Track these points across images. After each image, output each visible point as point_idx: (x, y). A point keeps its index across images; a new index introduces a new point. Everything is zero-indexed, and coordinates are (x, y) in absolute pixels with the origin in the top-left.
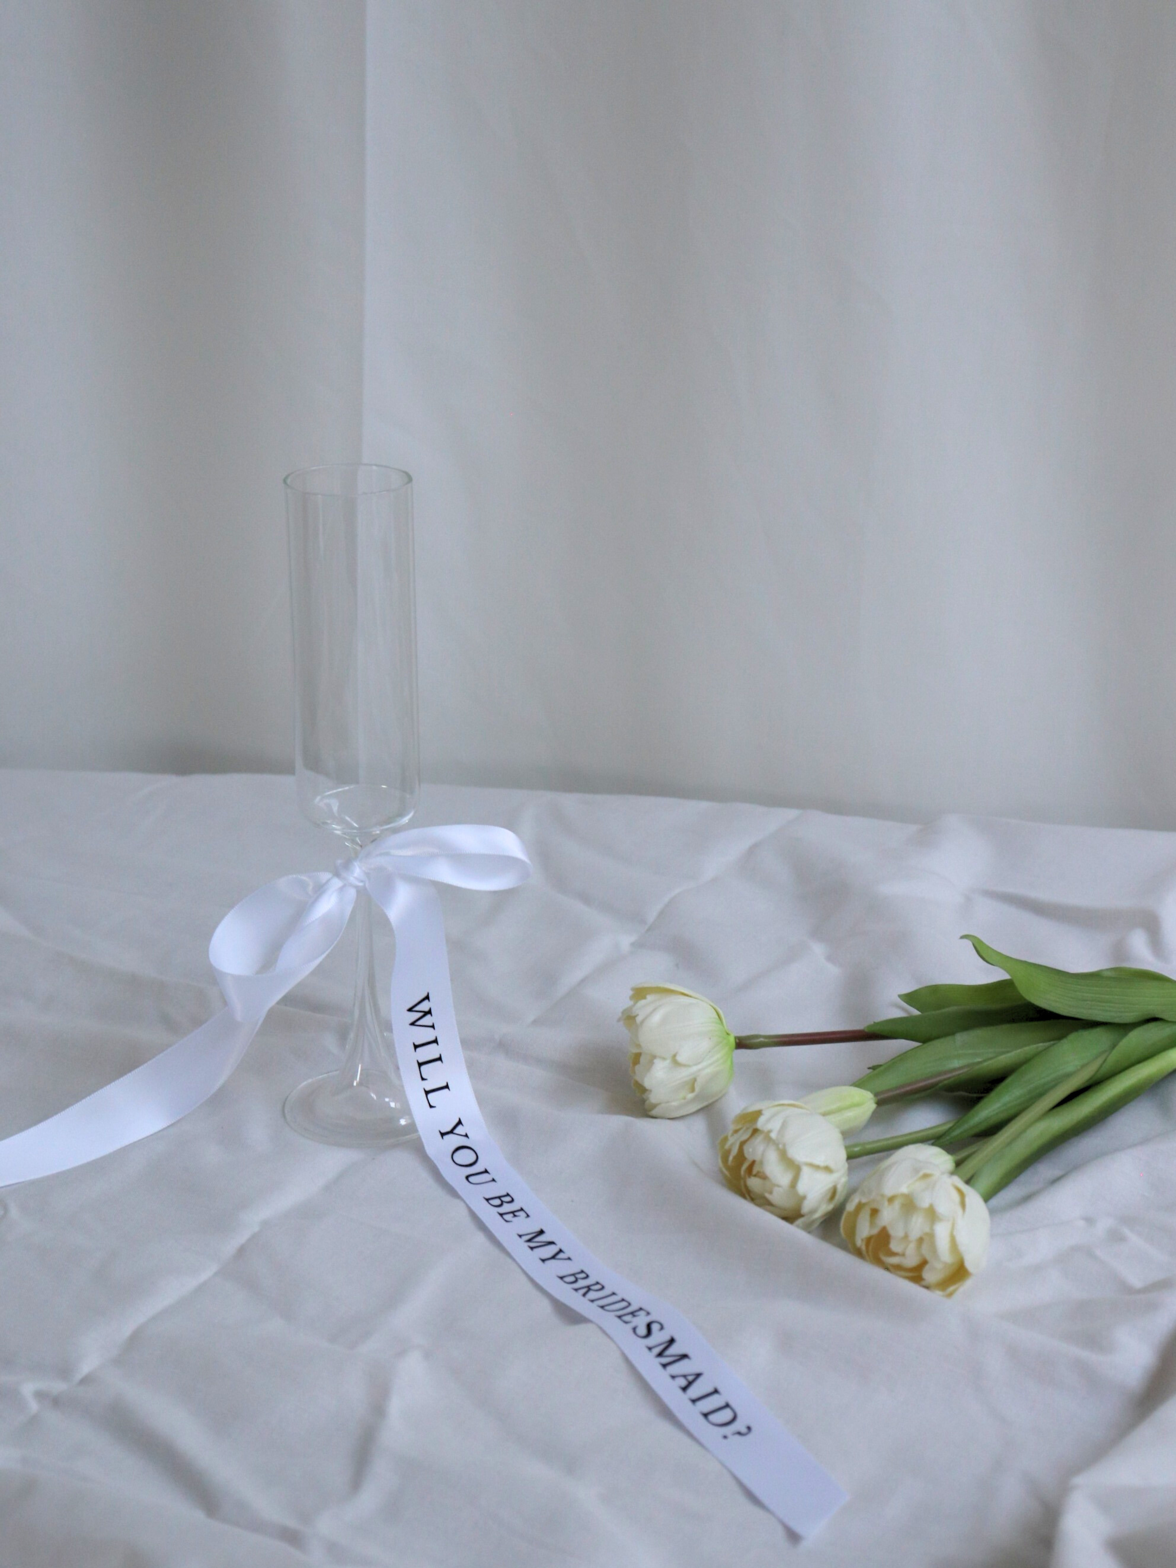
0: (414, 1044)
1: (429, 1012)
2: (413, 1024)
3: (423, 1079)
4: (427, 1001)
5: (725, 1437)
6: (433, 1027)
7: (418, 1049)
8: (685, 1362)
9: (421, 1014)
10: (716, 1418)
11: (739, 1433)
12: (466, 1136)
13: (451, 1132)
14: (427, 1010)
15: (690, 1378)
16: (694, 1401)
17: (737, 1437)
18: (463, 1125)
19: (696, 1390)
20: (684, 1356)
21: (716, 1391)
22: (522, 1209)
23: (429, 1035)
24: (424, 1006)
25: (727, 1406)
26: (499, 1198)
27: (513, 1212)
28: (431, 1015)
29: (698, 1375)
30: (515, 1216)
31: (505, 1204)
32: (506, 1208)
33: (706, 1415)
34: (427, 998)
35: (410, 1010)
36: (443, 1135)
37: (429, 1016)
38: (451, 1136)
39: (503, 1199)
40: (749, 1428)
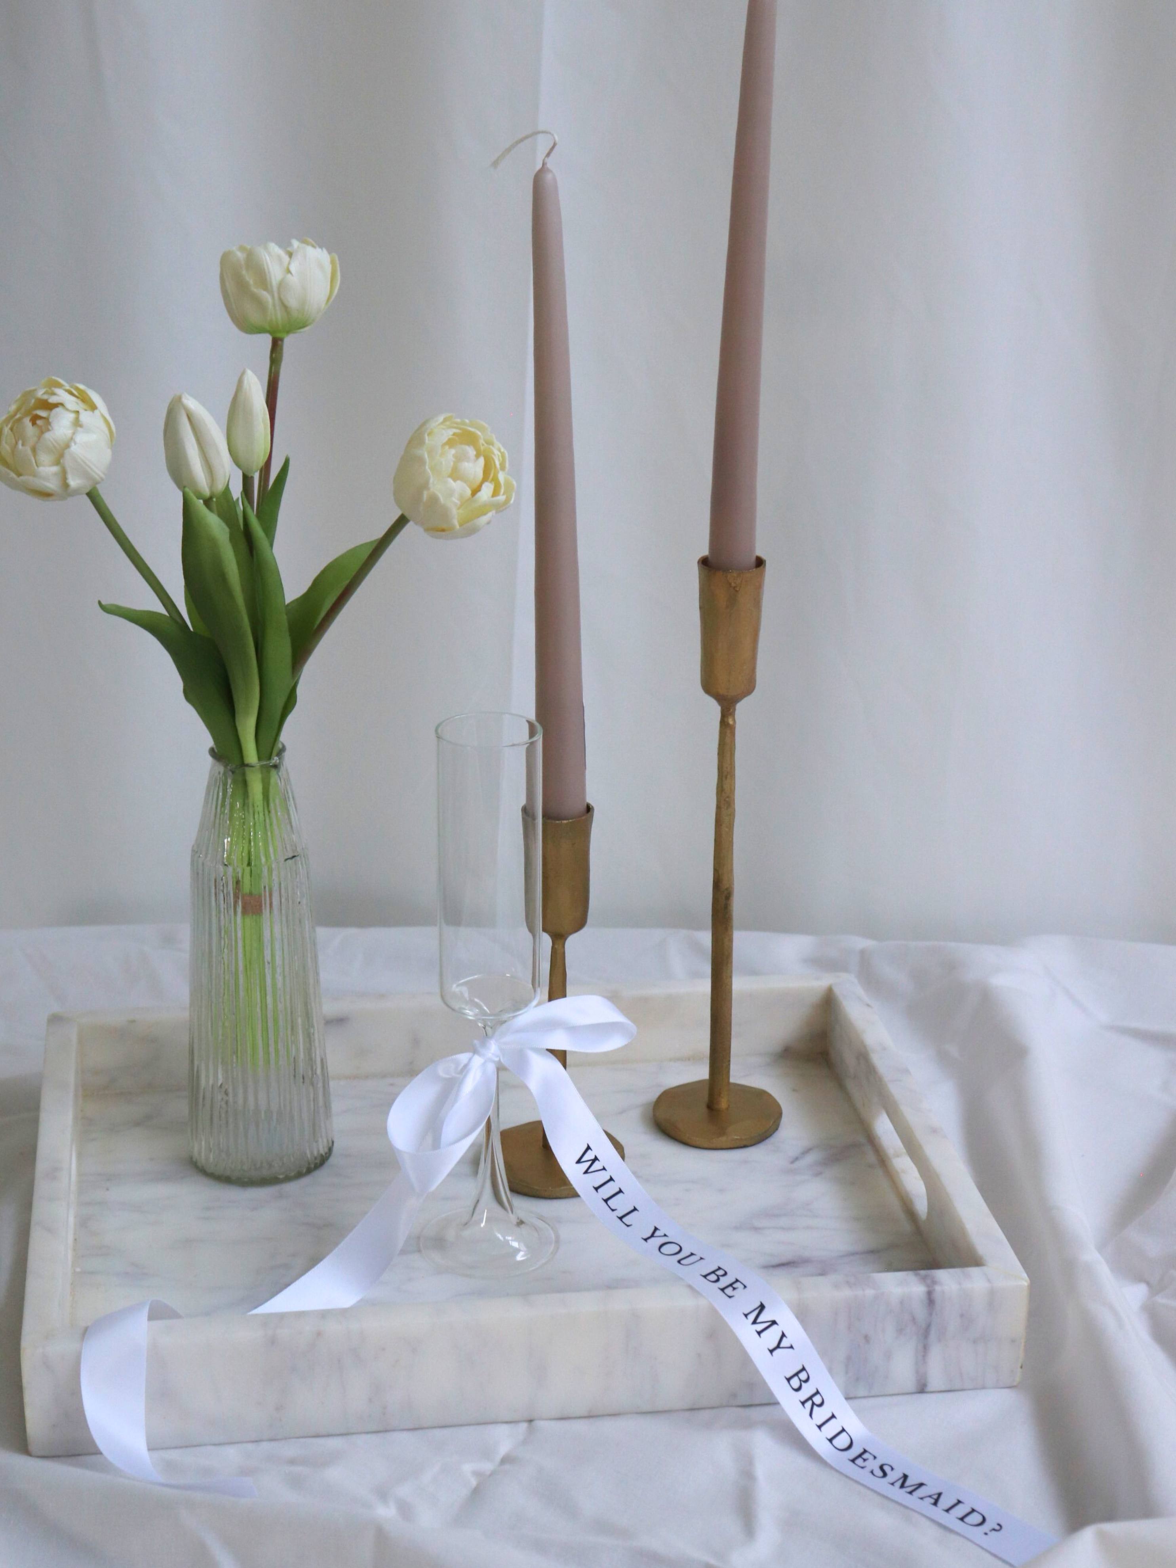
0: (594, 1187)
1: (596, 1159)
2: (586, 1172)
3: (613, 1210)
4: (589, 1151)
5: (986, 1534)
6: (604, 1169)
7: (599, 1190)
8: (923, 1488)
9: (590, 1163)
10: (969, 1519)
11: (994, 1530)
12: (665, 1235)
13: (652, 1236)
14: (593, 1157)
15: (935, 1497)
16: (947, 1511)
17: (994, 1532)
18: (659, 1230)
19: (945, 1503)
20: (921, 1485)
21: (959, 1502)
22: (737, 1281)
23: (604, 1176)
24: (590, 1156)
25: (973, 1510)
26: (713, 1272)
27: (731, 1285)
28: (599, 1160)
29: (940, 1495)
30: (734, 1289)
31: (721, 1278)
32: (724, 1282)
33: (962, 1519)
34: (589, 1148)
35: (579, 1162)
36: (646, 1240)
37: (597, 1162)
38: (653, 1239)
39: (717, 1274)
40: (999, 1525)
